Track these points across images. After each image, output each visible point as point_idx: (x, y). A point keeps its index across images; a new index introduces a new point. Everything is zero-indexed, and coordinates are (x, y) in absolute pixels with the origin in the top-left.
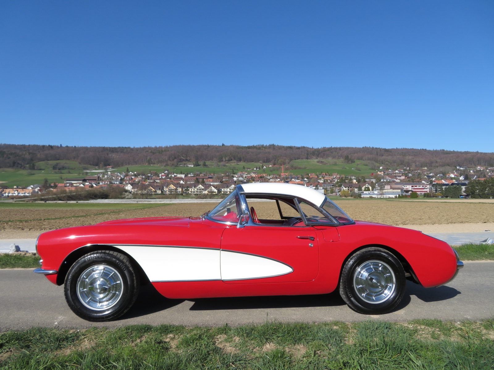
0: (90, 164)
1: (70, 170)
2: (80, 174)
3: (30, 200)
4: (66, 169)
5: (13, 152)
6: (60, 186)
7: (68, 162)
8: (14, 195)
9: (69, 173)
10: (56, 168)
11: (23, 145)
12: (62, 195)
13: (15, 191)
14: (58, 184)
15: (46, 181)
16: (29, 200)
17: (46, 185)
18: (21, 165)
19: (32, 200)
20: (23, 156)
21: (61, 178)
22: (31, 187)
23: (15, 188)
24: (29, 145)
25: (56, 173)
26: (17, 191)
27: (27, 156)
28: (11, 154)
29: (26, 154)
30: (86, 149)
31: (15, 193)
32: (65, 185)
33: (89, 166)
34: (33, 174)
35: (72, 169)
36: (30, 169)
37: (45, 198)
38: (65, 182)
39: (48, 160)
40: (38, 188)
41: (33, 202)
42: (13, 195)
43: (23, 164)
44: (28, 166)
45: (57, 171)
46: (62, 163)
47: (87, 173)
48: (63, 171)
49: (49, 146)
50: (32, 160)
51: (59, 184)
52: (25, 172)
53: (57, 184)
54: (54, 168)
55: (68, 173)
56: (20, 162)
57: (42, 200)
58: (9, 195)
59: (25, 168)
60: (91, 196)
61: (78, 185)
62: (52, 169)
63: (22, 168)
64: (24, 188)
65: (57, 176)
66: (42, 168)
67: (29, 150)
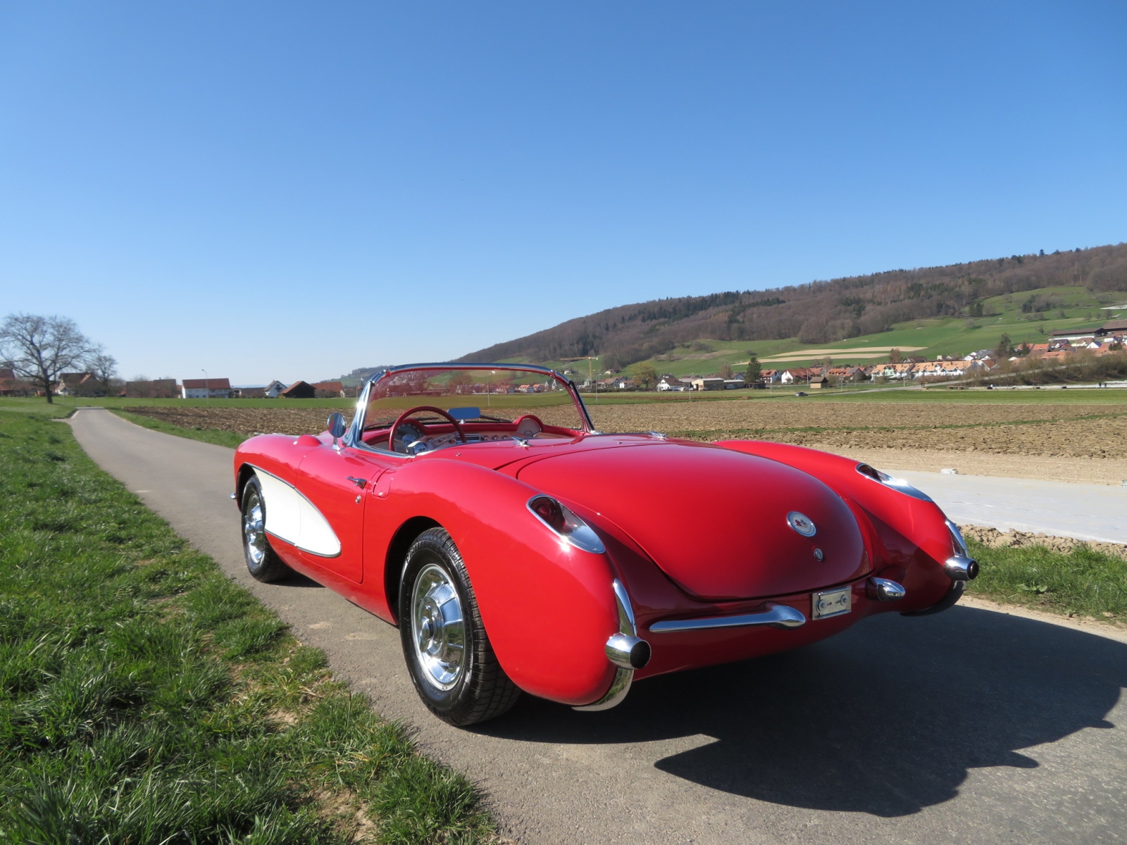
0: (1120, 290)
1: (1064, 309)
2: (1090, 316)
3: (959, 384)
4: (1054, 307)
5: (937, 283)
6: (1036, 351)
7: (1059, 289)
8: (935, 374)
9: (1063, 316)
10: (1031, 308)
11: (956, 265)
12: (1031, 372)
13: (936, 366)
14: (1034, 345)
15: (1005, 340)
16: (956, 385)
17: (1004, 349)
18: (954, 308)
19: (963, 384)
20: (957, 289)
21: (1042, 331)
22: (972, 356)
23: (939, 361)
24: (970, 263)
25: (1031, 320)
26: (941, 366)
27: (966, 289)
28: (934, 287)
29: (963, 283)
30: (1109, 250)
31: (935, 371)
32: (1050, 346)
33: (1117, 294)
34: (979, 327)
35: (1069, 307)
36: (972, 316)
37: (992, 380)
38: (1050, 340)
39: (1012, 292)
40: (987, 357)
41: (962, 388)
42: (933, 375)
43: (956, 307)
44: (967, 309)
45: (1032, 314)
46: (1046, 293)
47: (1109, 313)
48: (1046, 314)
49: (1014, 257)
50: (975, 295)
51: (1036, 345)
52: (959, 324)
53: (1031, 345)
54: (1026, 308)
55: (1058, 318)
56: (951, 303)
57: (984, 383)
58: (926, 374)
59: (961, 316)
60: (1109, 372)
61: (1084, 344)
62: (1020, 310)
63: (957, 314)
64: (957, 360)
65: (1032, 327)
66: (998, 310)
67: (969, 274)
